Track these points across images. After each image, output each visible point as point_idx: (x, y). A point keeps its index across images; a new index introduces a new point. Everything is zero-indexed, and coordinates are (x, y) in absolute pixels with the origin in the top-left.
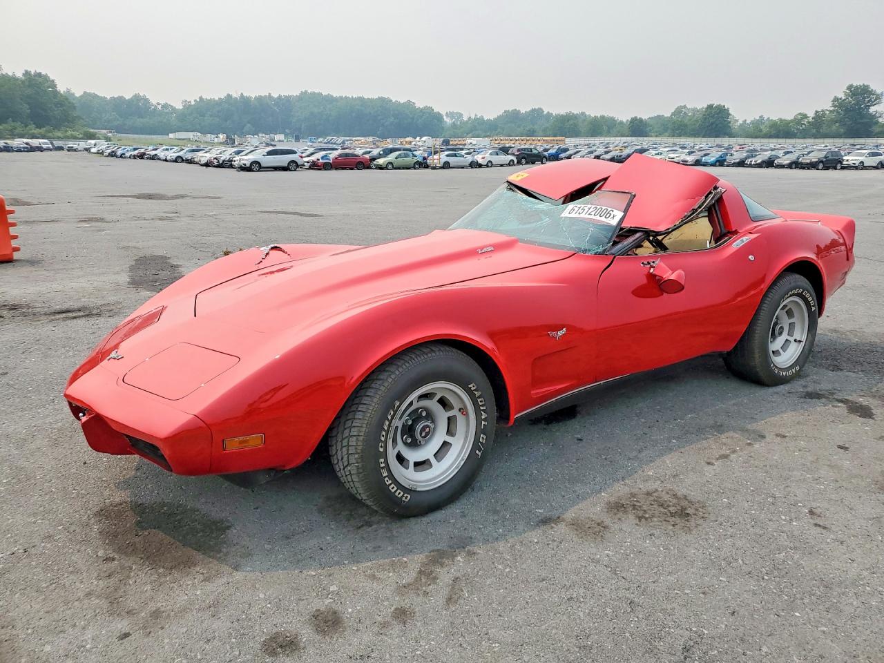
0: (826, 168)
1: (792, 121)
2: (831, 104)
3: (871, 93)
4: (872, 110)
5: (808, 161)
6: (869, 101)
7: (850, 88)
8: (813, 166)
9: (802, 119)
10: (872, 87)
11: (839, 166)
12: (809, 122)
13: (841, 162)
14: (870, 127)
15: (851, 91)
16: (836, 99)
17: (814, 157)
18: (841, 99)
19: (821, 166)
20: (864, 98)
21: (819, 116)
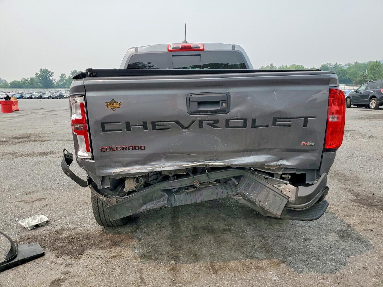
0: (60, 98)
1: (21, 82)
2: (35, 76)
3: (50, 72)
4: (51, 78)
5: (54, 96)
6: (49, 75)
7: (41, 70)
8: (56, 97)
9: (25, 81)
10: (49, 70)
11: (63, 97)
12: (28, 82)
13: (63, 96)
14: (52, 84)
15: (42, 71)
16: (37, 74)
17: (56, 95)
18: (39, 74)
19: (58, 98)
20: (47, 74)
21: (32, 79)
